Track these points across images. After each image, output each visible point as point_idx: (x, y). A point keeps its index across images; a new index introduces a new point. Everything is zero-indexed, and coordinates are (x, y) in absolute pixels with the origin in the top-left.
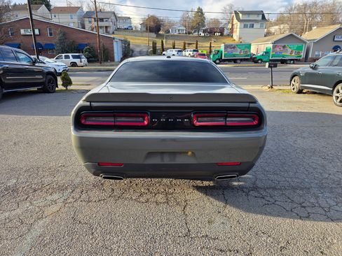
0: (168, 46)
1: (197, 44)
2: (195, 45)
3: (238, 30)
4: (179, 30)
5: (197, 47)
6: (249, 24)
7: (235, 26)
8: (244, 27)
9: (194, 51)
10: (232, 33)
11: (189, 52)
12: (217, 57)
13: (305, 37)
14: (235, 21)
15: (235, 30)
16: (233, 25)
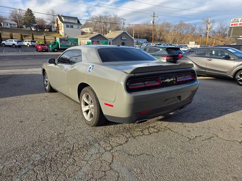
0: (6, 37)
1: (33, 36)
2: (31, 37)
3: (63, 28)
4: (11, 24)
5: (33, 39)
6: (70, 25)
7: (60, 25)
8: (67, 27)
9: (32, 41)
10: (59, 30)
11: (27, 43)
12: (55, 47)
13: (107, 36)
14: (59, 22)
15: (60, 28)
16: (58, 25)
